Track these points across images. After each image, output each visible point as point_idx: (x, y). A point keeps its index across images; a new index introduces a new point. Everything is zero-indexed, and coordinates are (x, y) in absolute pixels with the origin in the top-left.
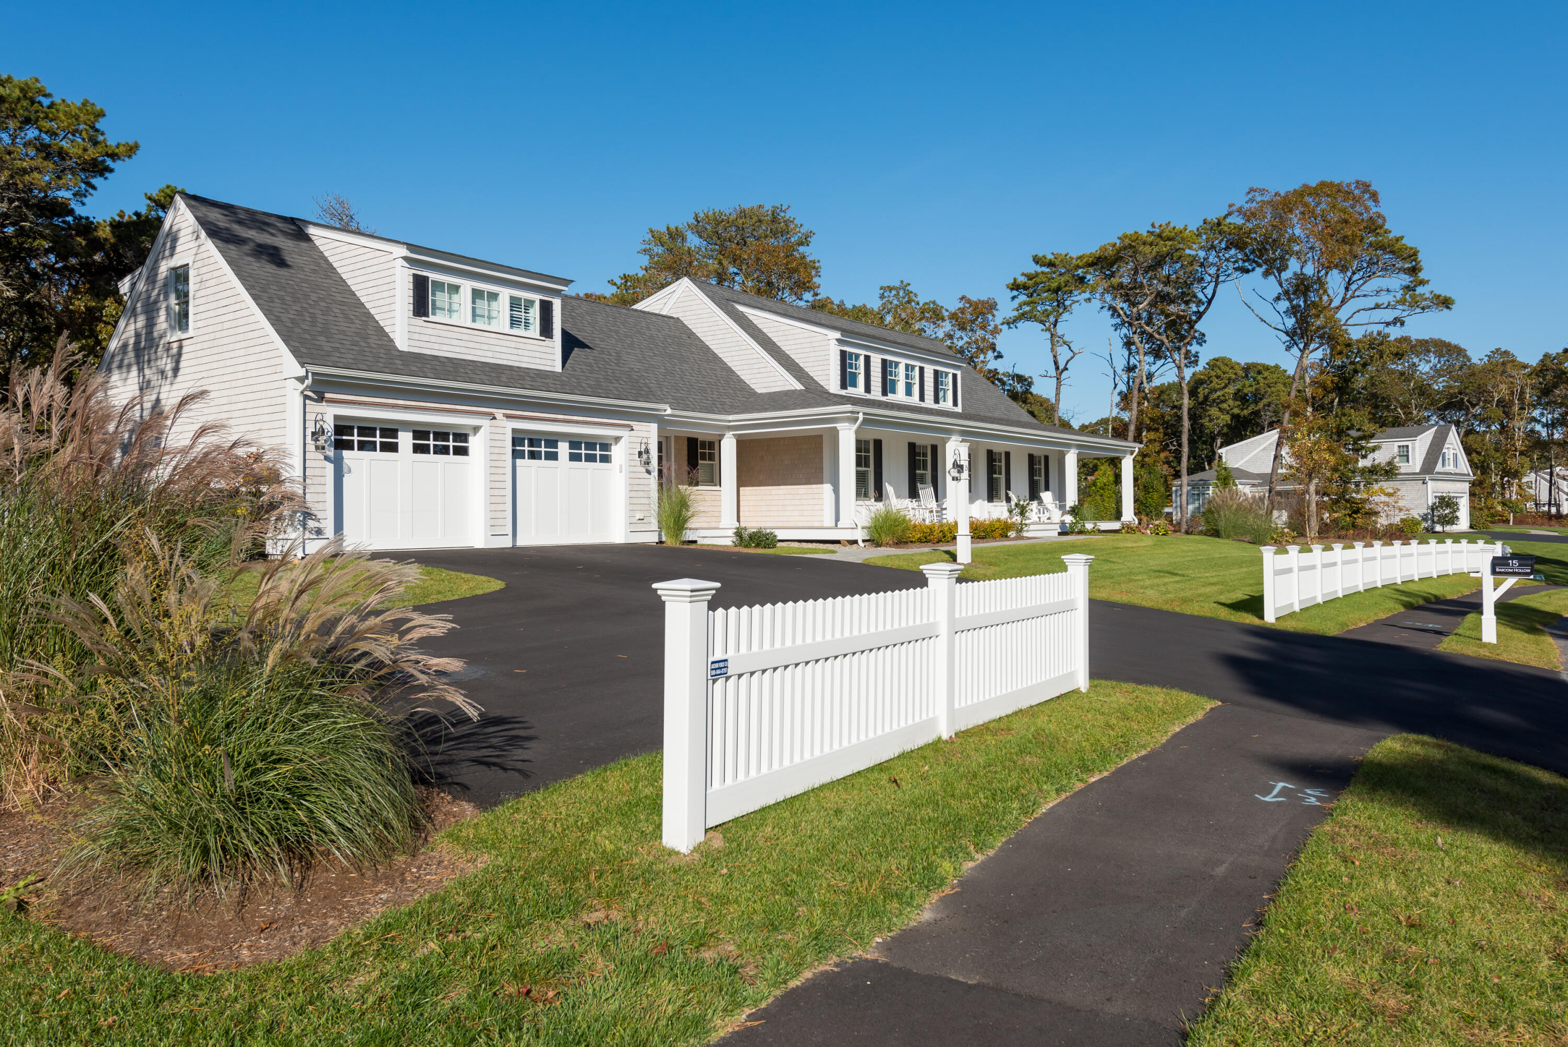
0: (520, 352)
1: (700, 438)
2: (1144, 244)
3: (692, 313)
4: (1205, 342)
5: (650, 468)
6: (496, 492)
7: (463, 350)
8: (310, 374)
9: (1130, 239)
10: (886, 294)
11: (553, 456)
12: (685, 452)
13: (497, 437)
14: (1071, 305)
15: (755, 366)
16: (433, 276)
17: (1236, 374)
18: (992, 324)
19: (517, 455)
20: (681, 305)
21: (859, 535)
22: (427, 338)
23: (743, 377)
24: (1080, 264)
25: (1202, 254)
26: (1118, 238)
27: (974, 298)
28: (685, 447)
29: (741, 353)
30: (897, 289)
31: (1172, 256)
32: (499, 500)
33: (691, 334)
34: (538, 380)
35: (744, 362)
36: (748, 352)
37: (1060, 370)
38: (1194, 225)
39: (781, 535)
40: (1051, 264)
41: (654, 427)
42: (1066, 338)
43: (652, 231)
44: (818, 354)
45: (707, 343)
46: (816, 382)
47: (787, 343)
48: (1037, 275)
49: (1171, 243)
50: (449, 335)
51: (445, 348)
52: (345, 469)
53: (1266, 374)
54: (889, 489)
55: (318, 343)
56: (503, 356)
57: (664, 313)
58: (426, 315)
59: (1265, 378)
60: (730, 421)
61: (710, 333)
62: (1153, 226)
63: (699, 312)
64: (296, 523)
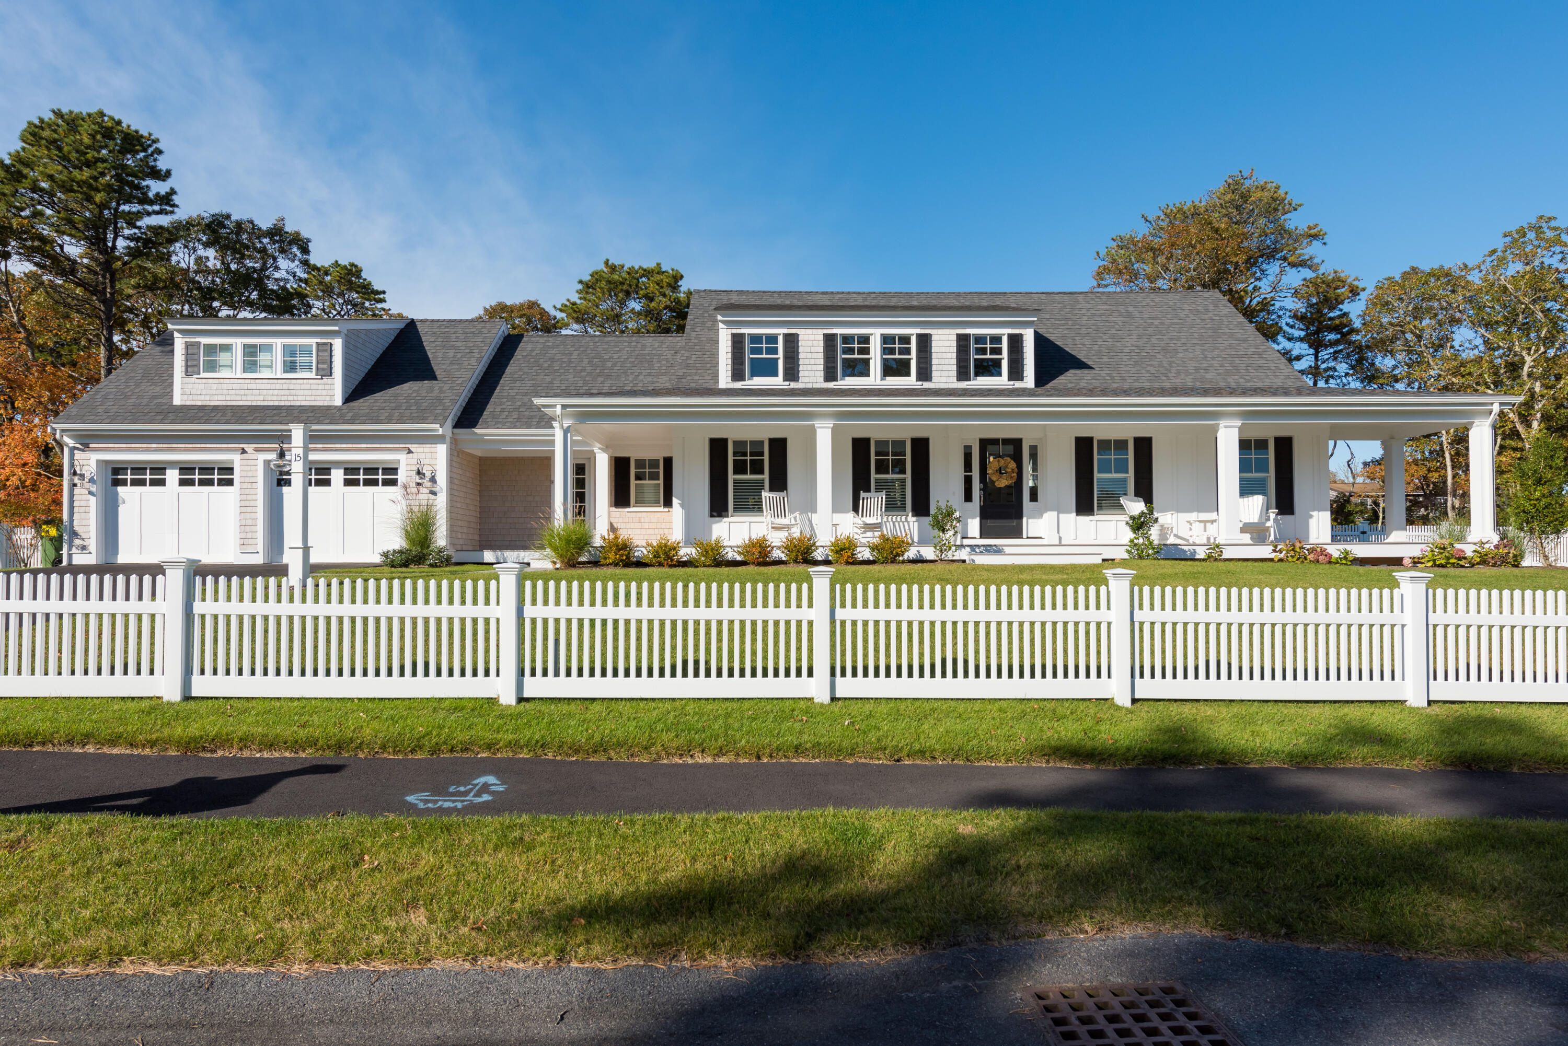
0: (293, 392)
5: (437, 489)
6: (247, 516)
7: (234, 398)
13: (248, 468)
16: (205, 340)
22: (198, 392)
32: (250, 522)
41: (442, 448)
50: (221, 386)
51: (216, 398)
56: (275, 398)
58: (198, 373)
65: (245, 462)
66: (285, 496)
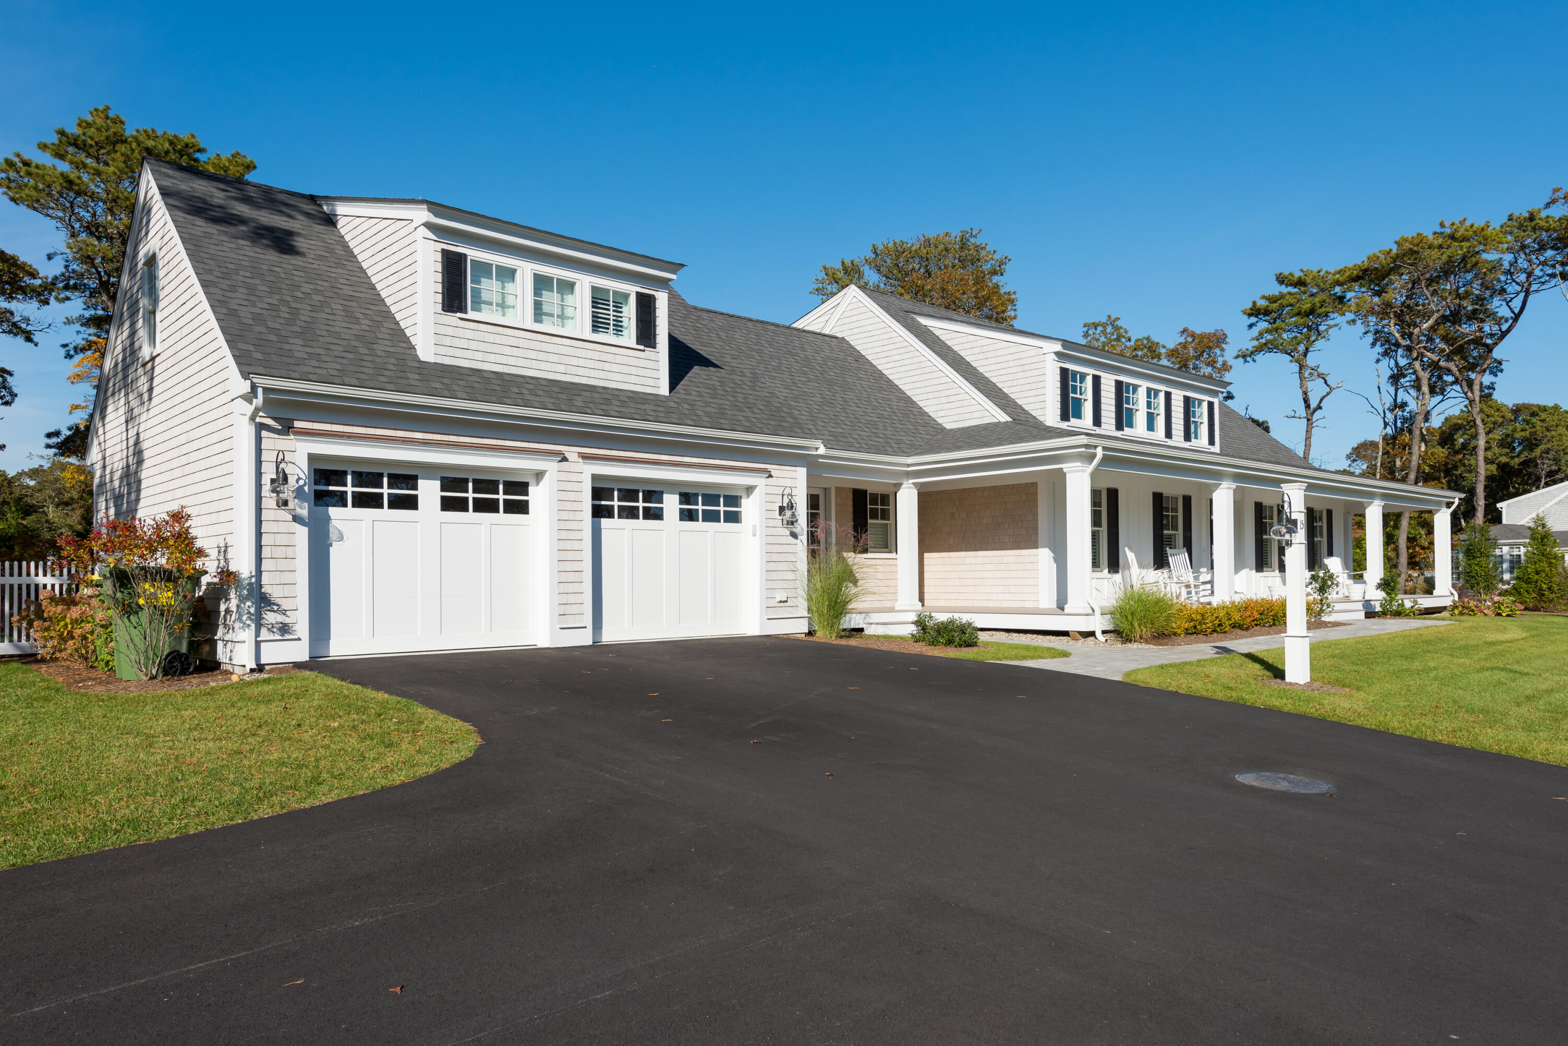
0: (607, 366)
1: (871, 490)
2: (1430, 247)
3: (861, 330)
4: (1501, 371)
5: (797, 530)
6: (568, 566)
7: (520, 362)
8: (260, 391)
9: (1411, 243)
10: (1090, 332)
11: (654, 515)
12: (850, 509)
13: (569, 486)
14: (1326, 330)
15: (943, 394)
16: (473, 254)
17: (1503, 417)
18: (1220, 360)
19: (599, 512)
20: (847, 321)
21: (1098, 624)
22: (464, 344)
23: (926, 409)
24: (1341, 279)
25: (1508, 257)
26: (1396, 242)
27: (1198, 332)
28: (850, 503)
29: (924, 377)
30: (1104, 325)
31: (1467, 263)
32: (573, 577)
33: (859, 357)
34: (632, 405)
35: (928, 390)
36: (934, 375)
37: (1311, 410)
38: (1497, 221)
39: (980, 621)
40: (1300, 283)
41: (801, 473)
42: (1320, 370)
43: (825, 268)
44: (1029, 374)
45: (880, 368)
46: (1026, 412)
47: (986, 362)
48: (1282, 296)
49: (1468, 244)
50: (498, 339)
51: (492, 358)
52: (333, 535)
53: (1543, 416)
54: (1129, 555)
55: (287, 347)
56: (581, 371)
57: (826, 331)
58: (462, 308)
59: (1543, 421)
60: (909, 465)
61: (884, 355)
62: (1442, 225)
63: (870, 328)
64: (244, 618)
65: (564, 476)
66: (603, 531)
